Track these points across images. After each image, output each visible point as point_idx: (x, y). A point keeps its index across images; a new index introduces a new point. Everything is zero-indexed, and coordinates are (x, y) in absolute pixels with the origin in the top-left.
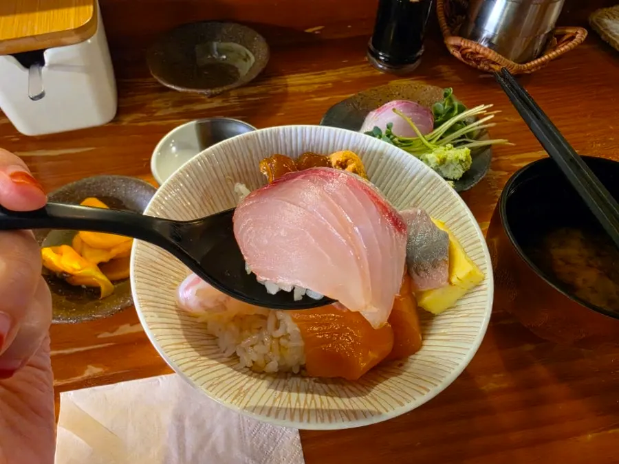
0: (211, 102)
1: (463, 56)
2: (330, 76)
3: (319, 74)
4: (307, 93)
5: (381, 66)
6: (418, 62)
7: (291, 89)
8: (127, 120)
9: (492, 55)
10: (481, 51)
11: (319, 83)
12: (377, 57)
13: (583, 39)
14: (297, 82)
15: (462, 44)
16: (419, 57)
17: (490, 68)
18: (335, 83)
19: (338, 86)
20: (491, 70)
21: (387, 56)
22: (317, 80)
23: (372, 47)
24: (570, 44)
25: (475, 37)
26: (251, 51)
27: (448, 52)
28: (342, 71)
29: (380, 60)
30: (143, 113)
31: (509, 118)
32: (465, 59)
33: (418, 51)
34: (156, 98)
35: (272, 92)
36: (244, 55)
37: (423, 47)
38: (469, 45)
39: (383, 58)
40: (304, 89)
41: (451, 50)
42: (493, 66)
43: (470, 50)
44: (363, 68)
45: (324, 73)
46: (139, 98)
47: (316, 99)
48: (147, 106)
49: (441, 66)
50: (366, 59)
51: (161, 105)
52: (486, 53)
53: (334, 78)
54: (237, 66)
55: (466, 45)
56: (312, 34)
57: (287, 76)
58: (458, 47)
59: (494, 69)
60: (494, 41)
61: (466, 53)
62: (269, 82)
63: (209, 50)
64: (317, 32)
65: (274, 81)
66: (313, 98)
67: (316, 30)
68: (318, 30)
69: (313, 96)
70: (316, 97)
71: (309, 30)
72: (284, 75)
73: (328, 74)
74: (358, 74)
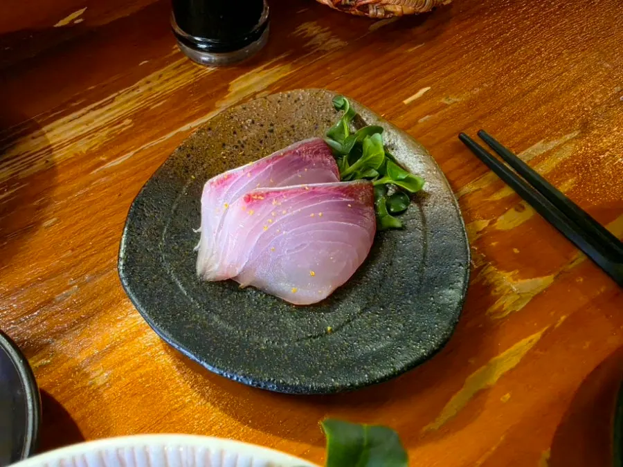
2: (123, 104)
3: (101, 106)
4: (90, 155)
11: (111, 124)
18: (135, 116)
19: (144, 120)
22: (98, 123)
28: (142, 88)
29: (201, 50)
39: (204, 46)
40: (82, 147)
47: (109, 165)
53: (132, 107)
56: (71, 26)
57: (45, 129)
62: (14, 153)
64: (77, 22)
65: (22, 148)
66: (103, 163)
67: (75, 16)
68: (78, 18)
69: (103, 158)
70: (109, 160)
71: (61, 23)
72: (39, 127)
73: (121, 100)
74: (172, 86)
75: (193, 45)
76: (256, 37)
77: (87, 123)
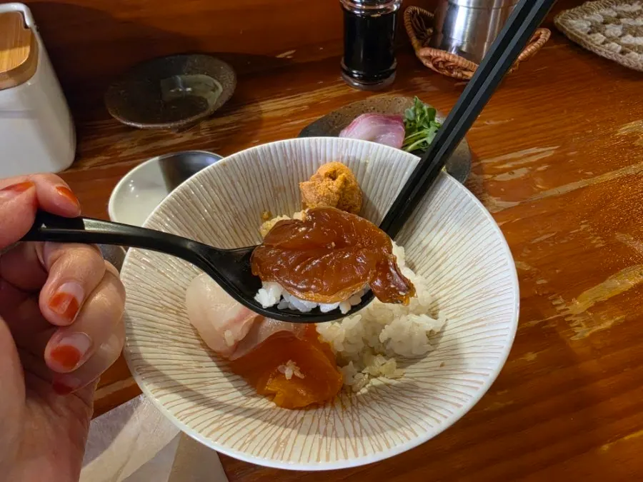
0: (181, 137)
1: (436, 66)
2: (305, 99)
3: (292, 98)
4: (282, 118)
5: (356, 84)
6: (393, 77)
7: (265, 115)
8: (88, 165)
9: (462, 61)
10: (451, 58)
11: (297, 106)
12: (351, 75)
13: (547, 39)
14: (270, 108)
15: (432, 54)
16: (393, 71)
17: (463, 75)
18: (310, 105)
19: (314, 107)
20: (464, 77)
21: (360, 73)
22: (289, 105)
23: (345, 67)
24: (536, 44)
25: (445, 46)
26: (219, 81)
27: (422, 63)
28: (317, 93)
30: (106, 156)
31: (488, 122)
32: (438, 68)
33: (391, 65)
34: (121, 139)
35: (245, 120)
36: (212, 85)
37: (395, 60)
38: (438, 54)
39: (356, 76)
40: (279, 114)
41: (424, 61)
42: (466, 73)
43: (440, 59)
44: (338, 87)
45: (299, 96)
46: (103, 140)
47: (291, 123)
48: (112, 148)
49: (415, 79)
50: (341, 79)
51: (125, 145)
52: (456, 60)
53: (310, 100)
54: (205, 96)
55: (435, 55)
58: (429, 58)
59: (467, 76)
60: (464, 49)
61: (438, 62)
62: (242, 111)
63: (174, 85)
64: (289, 57)
65: (247, 109)
66: (288, 122)
67: (288, 54)
68: (290, 55)
69: (289, 120)
70: (292, 121)
71: (281, 56)
72: (257, 102)
73: (304, 96)
74: (334, 95)
75: (352, 76)
76: (387, 77)
77: (283, 104)
